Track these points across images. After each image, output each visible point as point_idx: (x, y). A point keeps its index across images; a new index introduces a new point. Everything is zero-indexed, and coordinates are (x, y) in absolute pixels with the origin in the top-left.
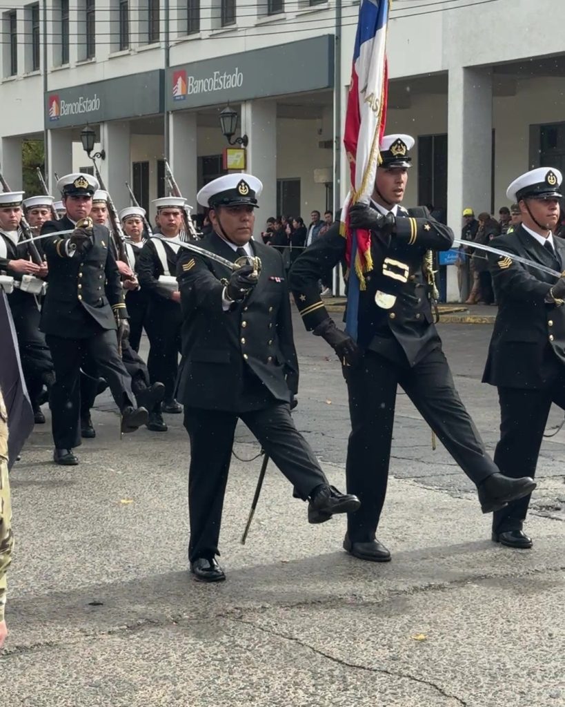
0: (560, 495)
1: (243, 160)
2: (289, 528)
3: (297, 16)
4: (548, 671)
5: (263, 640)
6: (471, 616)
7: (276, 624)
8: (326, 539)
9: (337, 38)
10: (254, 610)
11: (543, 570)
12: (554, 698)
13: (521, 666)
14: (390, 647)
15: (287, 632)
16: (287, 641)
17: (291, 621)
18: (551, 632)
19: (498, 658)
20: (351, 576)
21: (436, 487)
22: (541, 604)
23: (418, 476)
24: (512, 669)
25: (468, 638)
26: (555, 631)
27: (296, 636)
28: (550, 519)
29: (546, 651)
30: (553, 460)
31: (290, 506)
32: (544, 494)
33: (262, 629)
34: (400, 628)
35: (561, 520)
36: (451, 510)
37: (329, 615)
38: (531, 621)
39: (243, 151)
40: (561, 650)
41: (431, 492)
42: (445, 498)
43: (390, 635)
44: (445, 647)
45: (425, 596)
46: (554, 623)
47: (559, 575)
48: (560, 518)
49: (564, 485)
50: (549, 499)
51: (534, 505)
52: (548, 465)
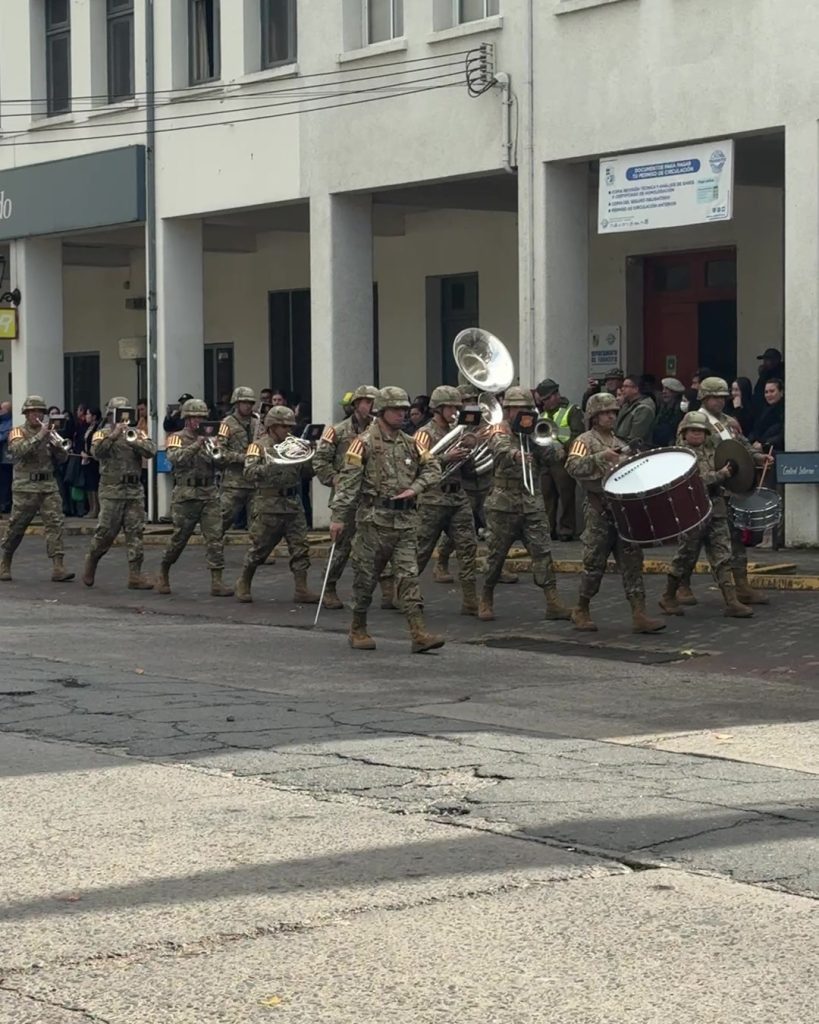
0: (468, 792)
1: (14, 324)
2: (76, 851)
3: (91, 118)
5: (34, 1013)
6: (339, 967)
7: (54, 990)
8: (131, 866)
9: (149, 150)
10: (22, 969)
11: (444, 897)
14: (222, 1015)
15: (71, 1000)
16: (68, 1014)
17: (77, 985)
18: (451, 983)
20: (167, 916)
21: (293, 787)
22: (438, 945)
23: (267, 771)
25: (335, 997)
26: (458, 980)
27: (83, 1006)
28: (454, 827)
29: (445, 1011)
30: (460, 744)
31: (79, 819)
32: (446, 792)
33: (32, 998)
34: (237, 988)
35: (469, 827)
36: (313, 817)
37: (133, 973)
38: (424, 969)
39: (13, 312)
41: (285, 794)
42: (306, 803)
43: (221, 998)
44: (301, 1011)
45: (274, 941)
46: (457, 971)
47: (465, 903)
48: (468, 824)
49: (476, 779)
50: (453, 799)
51: (432, 808)
52: (453, 752)
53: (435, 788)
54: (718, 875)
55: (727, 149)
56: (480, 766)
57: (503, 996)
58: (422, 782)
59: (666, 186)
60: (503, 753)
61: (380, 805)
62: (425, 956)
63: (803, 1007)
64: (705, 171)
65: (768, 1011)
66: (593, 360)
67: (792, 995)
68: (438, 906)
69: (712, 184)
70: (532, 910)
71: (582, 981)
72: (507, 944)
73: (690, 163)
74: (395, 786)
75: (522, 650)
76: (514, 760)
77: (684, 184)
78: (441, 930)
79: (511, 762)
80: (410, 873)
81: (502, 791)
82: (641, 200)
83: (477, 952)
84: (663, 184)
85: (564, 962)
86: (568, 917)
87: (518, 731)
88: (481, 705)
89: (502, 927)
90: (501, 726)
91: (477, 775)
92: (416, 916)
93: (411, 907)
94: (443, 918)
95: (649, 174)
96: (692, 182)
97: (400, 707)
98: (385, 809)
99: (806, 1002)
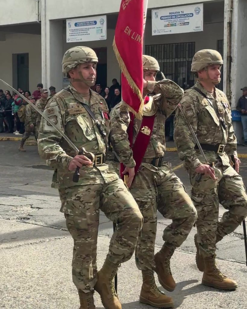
0: (29, 213)
4: (25, 287)
11: (23, 245)
12: (28, 298)
13: (14, 286)
18: (26, 271)
19: (4, 283)
22: (22, 259)
24: (10, 288)
26: (28, 270)
28: (25, 223)
29: (25, 279)
30: (26, 198)
32: (22, 213)
35: (30, 223)
38: (18, 267)
40: (31, 278)
46: (28, 267)
47: (29, 246)
48: (30, 222)
49: (31, 209)
50: (24, 215)
51: (18, 218)
52: (24, 201)
53: (19, 212)
54: (104, 236)
55: (105, 18)
56: (32, 204)
57: (42, 274)
58: (15, 210)
59: (87, 29)
60: (39, 201)
61: (2, 217)
62: (18, 263)
63: (130, 274)
64: (98, 25)
65: (120, 276)
66: (64, 81)
67: (127, 271)
68: (21, 247)
69: (101, 29)
70: (50, 248)
71: (65, 269)
72: (43, 258)
73: (94, 22)
74: (7, 211)
75: (43, 169)
76: (43, 203)
77: (92, 28)
78: (23, 255)
79: (42, 203)
80: (13, 238)
81: (40, 212)
82: (80, 33)
83: (34, 261)
84: (86, 28)
85: (60, 263)
86: (61, 250)
87: (44, 194)
88: (32, 186)
89: (41, 253)
90: (39, 193)
91: (32, 208)
92: (15, 251)
93: (13, 248)
94: (23, 251)
95: (81, 25)
96: (94, 28)
97: (6, 187)
98: (4, 218)
99: (131, 273)
